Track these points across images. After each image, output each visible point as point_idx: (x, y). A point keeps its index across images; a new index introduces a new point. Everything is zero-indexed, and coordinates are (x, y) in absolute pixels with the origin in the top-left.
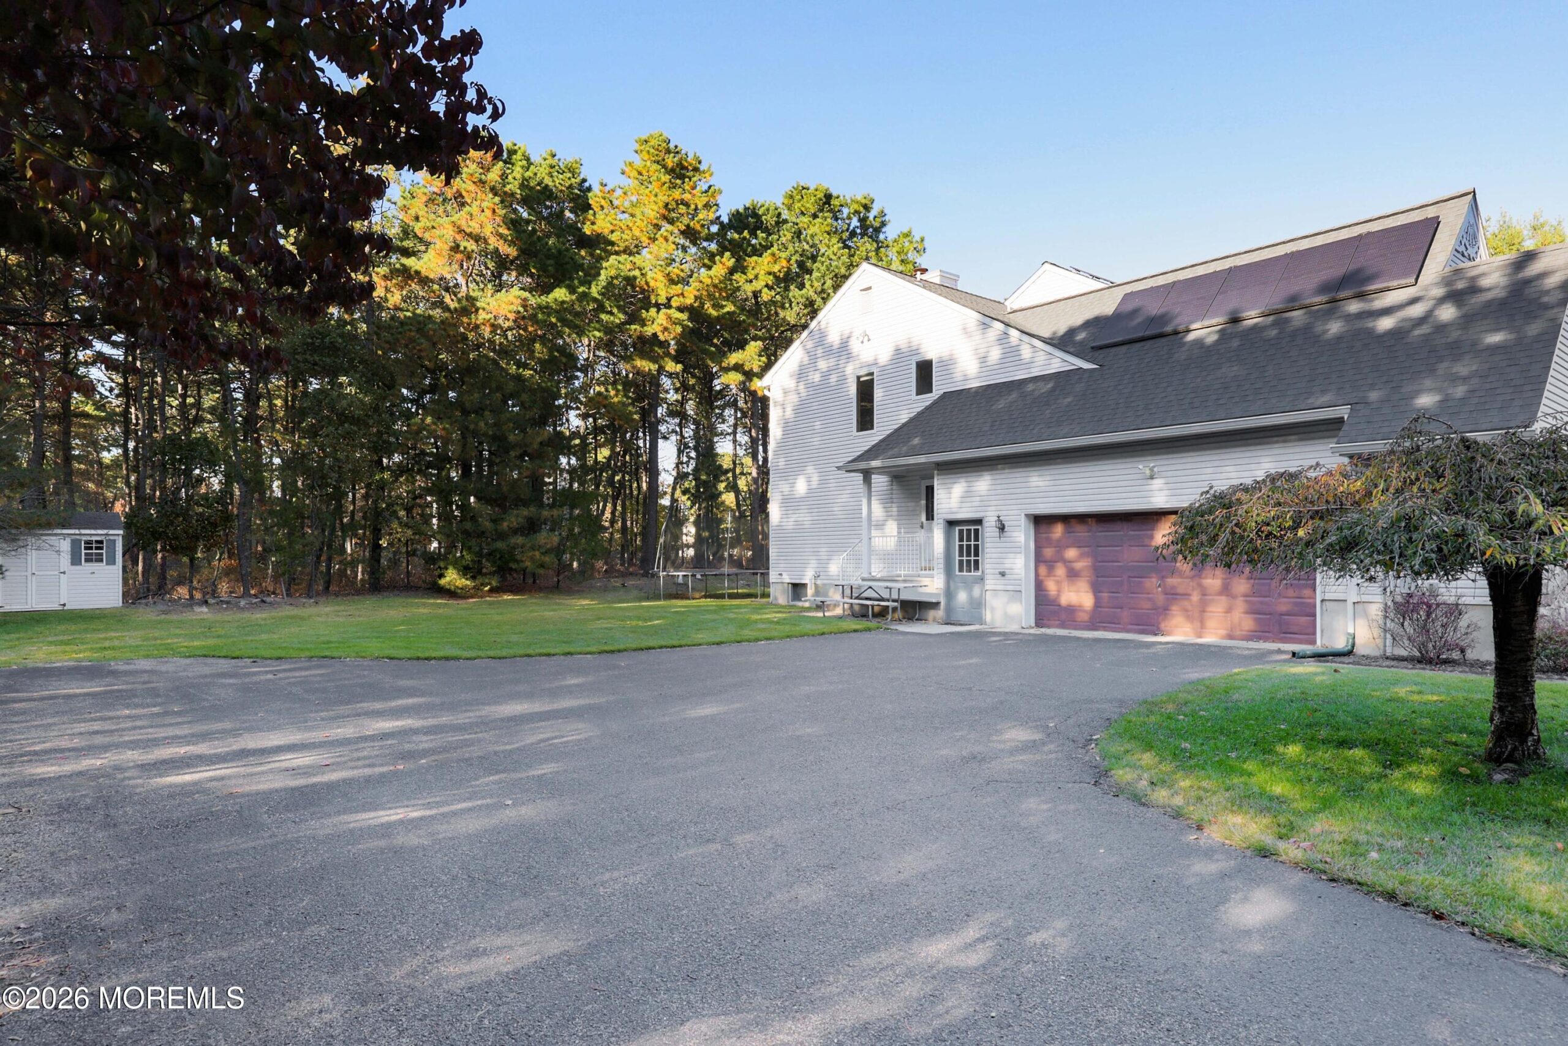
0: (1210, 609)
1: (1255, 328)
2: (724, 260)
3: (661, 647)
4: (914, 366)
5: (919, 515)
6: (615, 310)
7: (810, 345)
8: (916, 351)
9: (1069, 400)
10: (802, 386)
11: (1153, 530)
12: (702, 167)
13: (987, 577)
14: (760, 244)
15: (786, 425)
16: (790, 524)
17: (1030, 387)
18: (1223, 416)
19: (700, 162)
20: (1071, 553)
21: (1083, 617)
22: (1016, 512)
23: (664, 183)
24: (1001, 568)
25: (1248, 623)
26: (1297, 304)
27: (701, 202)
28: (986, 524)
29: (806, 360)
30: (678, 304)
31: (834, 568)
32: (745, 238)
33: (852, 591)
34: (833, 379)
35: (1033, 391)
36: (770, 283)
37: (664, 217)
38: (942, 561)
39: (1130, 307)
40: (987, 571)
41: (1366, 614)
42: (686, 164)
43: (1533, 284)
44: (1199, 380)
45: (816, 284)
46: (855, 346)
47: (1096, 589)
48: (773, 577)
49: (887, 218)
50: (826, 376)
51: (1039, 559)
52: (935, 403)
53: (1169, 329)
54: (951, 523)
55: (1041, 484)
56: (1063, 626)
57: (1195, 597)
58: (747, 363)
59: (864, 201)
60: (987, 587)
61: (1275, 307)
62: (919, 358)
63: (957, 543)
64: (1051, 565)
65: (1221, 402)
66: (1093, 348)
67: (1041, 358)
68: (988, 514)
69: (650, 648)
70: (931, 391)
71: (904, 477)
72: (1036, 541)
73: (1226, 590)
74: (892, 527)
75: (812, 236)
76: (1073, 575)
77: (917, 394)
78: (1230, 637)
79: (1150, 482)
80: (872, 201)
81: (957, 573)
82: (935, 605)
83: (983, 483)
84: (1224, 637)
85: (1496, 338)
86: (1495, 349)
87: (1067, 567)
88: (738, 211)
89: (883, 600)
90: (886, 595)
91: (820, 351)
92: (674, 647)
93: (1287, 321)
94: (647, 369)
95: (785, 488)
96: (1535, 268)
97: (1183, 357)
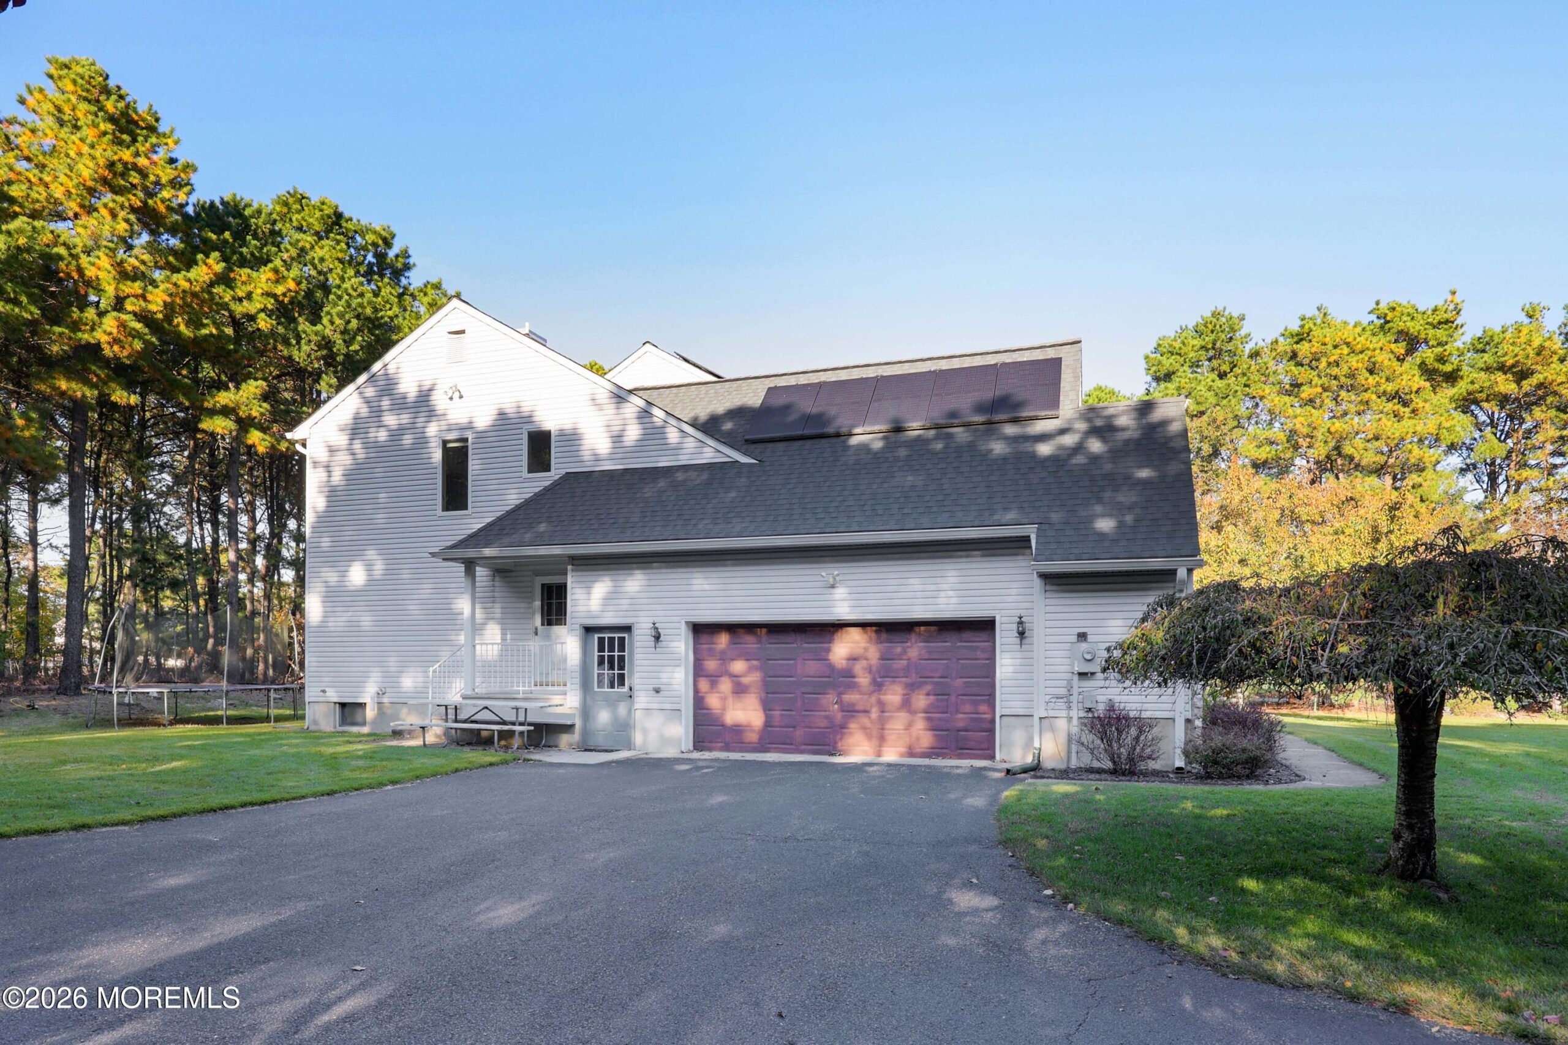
0: (887, 726)
1: (918, 439)
2: (210, 261)
3: (243, 805)
4: (525, 437)
5: (532, 618)
6: (24, 299)
7: (370, 392)
8: (528, 419)
9: (733, 494)
10: (357, 446)
11: (831, 641)
12: (163, 128)
13: (636, 693)
14: (252, 254)
15: (332, 493)
16: (338, 622)
17: (680, 476)
18: (913, 526)
19: (157, 120)
20: (738, 666)
21: (753, 737)
22: (675, 619)
23: (105, 134)
24: (655, 683)
25: (926, 740)
26: (956, 421)
27: (166, 174)
28: (636, 631)
29: (365, 411)
30: (137, 309)
31: (408, 682)
32: (226, 241)
33: (451, 712)
34: (408, 440)
35: (685, 481)
36: (270, 307)
37: (104, 181)
38: (578, 675)
39: (779, 401)
40: (636, 687)
41: (1052, 729)
42: (136, 117)
43: (1158, 430)
44: (875, 487)
45: (338, 321)
46: (439, 401)
47: (767, 707)
48: (310, 694)
49: (411, 261)
50: (396, 434)
51: (699, 671)
52: (556, 485)
53: (830, 430)
54: (589, 630)
55: (707, 587)
56: (727, 748)
57: (874, 714)
58: (243, 408)
59: (384, 234)
60: (637, 706)
61: (937, 422)
62: (532, 428)
63: (596, 654)
64: (714, 679)
65: (905, 511)
66: (746, 441)
67: (690, 444)
68: (641, 619)
69: (227, 808)
70: (548, 469)
71: (511, 571)
72: (695, 653)
73: (906, 704)
74: (493, 633)
75: (322, 260)
76: (740, 690)
77: (530, 471)
78: (911, 754)
79: (832, 591)
80: (393, 236)
81: (596, 689)
82: (568, 728)
83: (635, 582)
84: (902, 755)
85: (1144, 473)
86: (1145, 483)
87: (732, 682)
88: (212, 203)
89: (504, 723)
90: (510, 717)
91: (386, 403)
92: (265, 803)
93: (950, 436)
94: (79, 394)
95: (332, 577)
96: (1157, 415)
97: (851, 462)
